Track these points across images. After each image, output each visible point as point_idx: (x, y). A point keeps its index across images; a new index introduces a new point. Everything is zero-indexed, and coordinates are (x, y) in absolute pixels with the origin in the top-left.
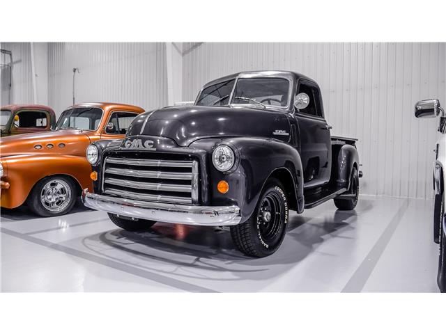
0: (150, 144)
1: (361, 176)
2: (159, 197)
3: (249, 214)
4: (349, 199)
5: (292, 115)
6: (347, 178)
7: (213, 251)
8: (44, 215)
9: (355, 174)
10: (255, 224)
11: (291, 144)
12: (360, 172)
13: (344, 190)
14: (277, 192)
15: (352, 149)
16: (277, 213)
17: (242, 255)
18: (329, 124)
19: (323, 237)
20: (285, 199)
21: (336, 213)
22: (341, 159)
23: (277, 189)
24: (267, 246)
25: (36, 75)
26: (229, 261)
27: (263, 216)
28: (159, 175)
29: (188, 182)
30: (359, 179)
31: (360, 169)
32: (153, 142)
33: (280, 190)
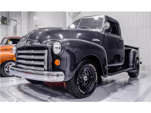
0: (29, 43)
1: (141, 63)
2: (33, 68)
3: (71, 76)
4: (134, 72)
5: (103, 33)
6: (133, 63)
7: (61, 94)
8: (5, 76)
9: (138, 62)
10: (76, 82)
11: (102, 45)
12: (140, 61)
13: (132, 68)
14: (90, 67)
15: (136, 51)
16: (92, 77)
17: (72, 97)
18: (123, 39)
19: (118, 89)
20: (95, 70)
21: (129, 79)
22: (131, 55)
23: (90, 65)
24: (84, 93)
25: (24, 28)
26: (64, 100)
27: (83, 78)
28: (32, 57)
29: (43, 60)
30: (140, 65)
31: (140, 60)
32: (30, 42)
33: (92, 66)
